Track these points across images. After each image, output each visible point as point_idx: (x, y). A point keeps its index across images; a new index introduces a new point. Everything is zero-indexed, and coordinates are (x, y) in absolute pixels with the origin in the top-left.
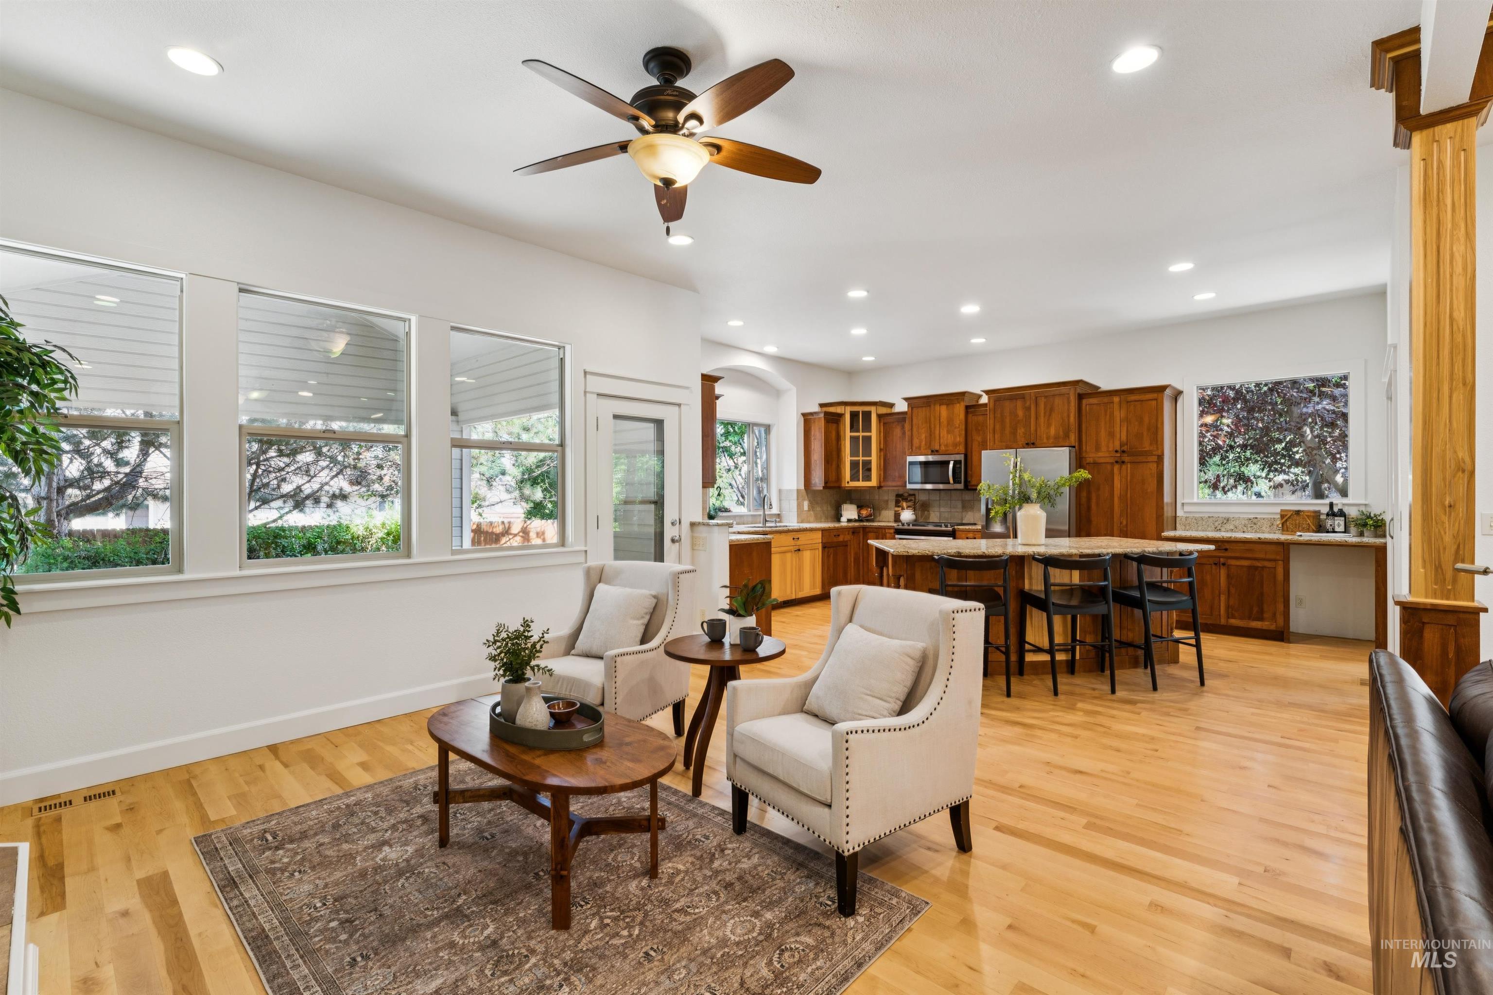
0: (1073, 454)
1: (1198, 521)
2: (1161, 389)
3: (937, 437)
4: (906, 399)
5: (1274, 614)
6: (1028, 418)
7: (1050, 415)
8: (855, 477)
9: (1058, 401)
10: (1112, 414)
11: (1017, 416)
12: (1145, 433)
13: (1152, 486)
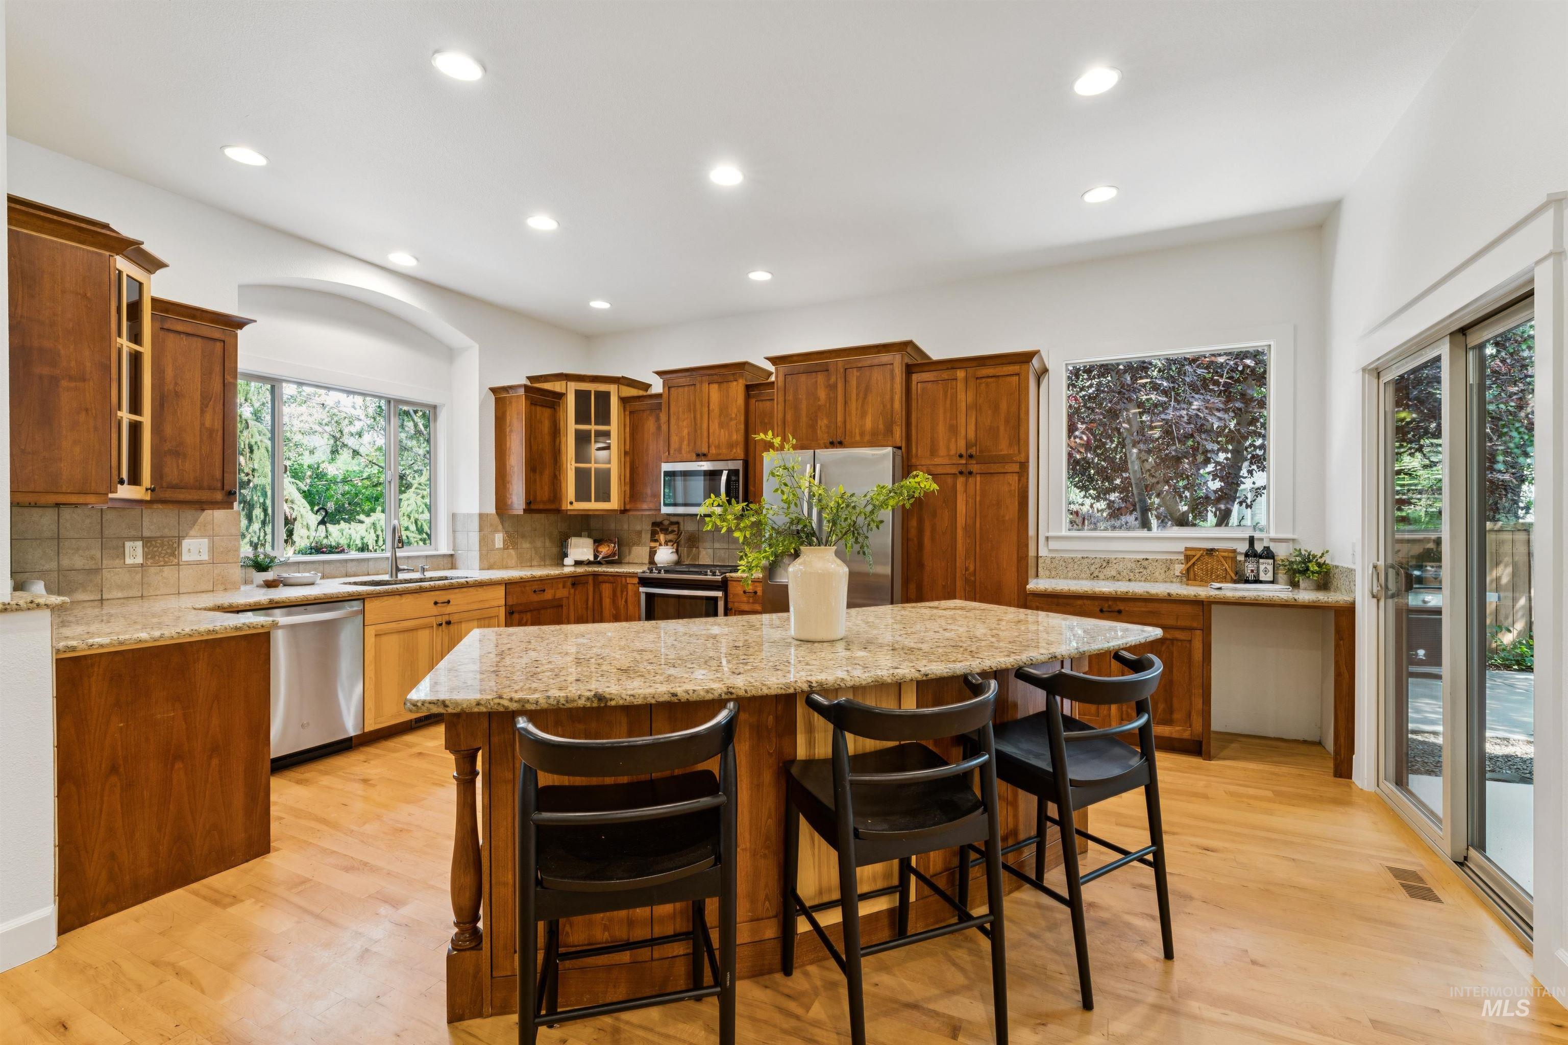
0: (899, 460)
1: (1066, 565)
2: (1025, 358)
3: (705, 434)
4: (660, 373)
5: (1189, 715)
6: (833, 401)
7: (865, 398)
8: (582, 494)
9: (877, 376)
10: (955, 396)
11: (817, 399)
12: (1002, 428)
13: (1011, 511)
